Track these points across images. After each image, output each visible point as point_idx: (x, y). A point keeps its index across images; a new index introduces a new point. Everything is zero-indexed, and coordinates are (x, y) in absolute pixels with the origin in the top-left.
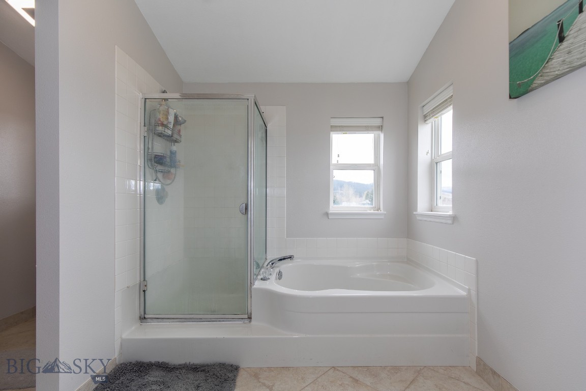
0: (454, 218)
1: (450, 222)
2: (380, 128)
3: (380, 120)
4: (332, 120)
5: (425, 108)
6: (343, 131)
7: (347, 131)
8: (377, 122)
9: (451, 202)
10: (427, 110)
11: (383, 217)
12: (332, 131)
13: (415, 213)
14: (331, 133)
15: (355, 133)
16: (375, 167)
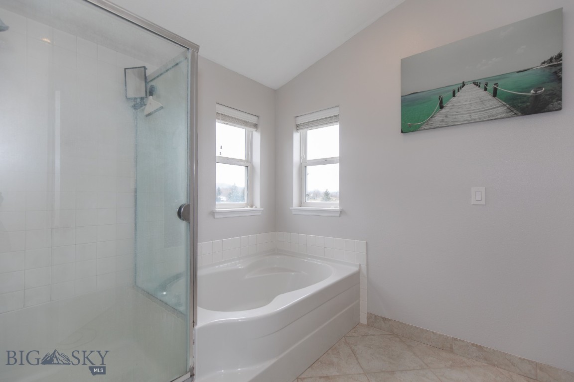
0: (341, 212)
1: (338, 215)
2: (256, 126)
3: (256, 118)
4: (218, 106)
5: (298, 118)
6: (224, 120)
7: (229, 122)
8: (254, 120)
9: (338, 199)
10: (300, 121)
11: (260, 214)
12: (218, 119)
13: (291, 208)
14: (217, 120)
15: (235, 126)
16: (248, 164)
